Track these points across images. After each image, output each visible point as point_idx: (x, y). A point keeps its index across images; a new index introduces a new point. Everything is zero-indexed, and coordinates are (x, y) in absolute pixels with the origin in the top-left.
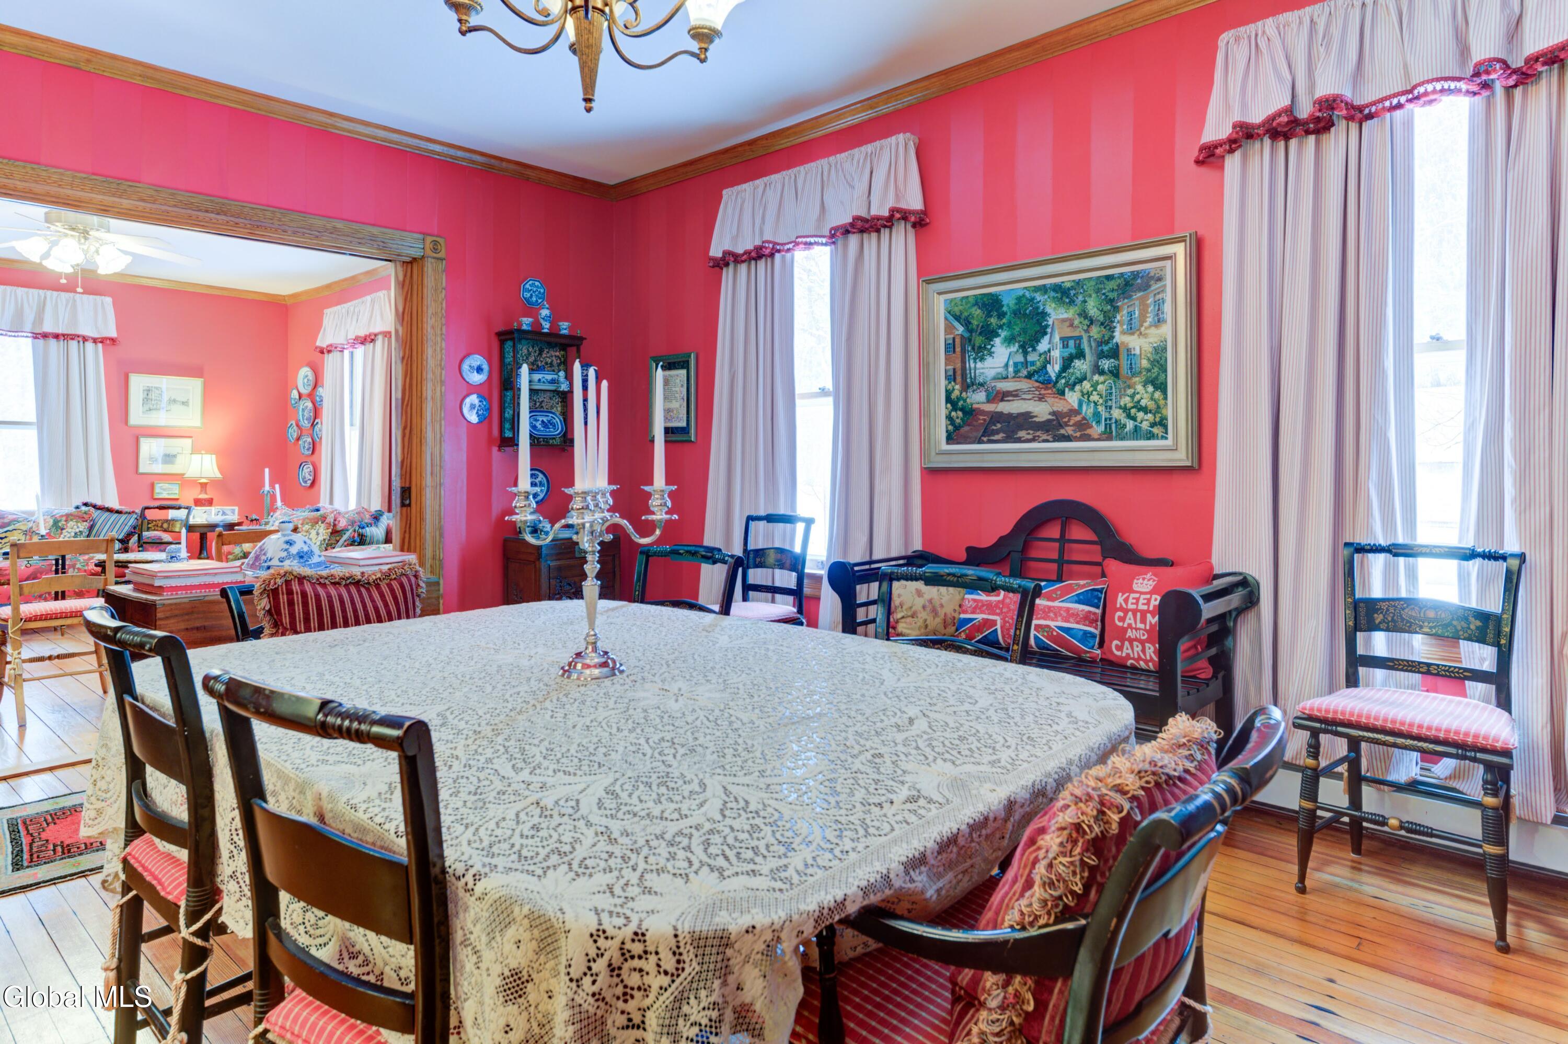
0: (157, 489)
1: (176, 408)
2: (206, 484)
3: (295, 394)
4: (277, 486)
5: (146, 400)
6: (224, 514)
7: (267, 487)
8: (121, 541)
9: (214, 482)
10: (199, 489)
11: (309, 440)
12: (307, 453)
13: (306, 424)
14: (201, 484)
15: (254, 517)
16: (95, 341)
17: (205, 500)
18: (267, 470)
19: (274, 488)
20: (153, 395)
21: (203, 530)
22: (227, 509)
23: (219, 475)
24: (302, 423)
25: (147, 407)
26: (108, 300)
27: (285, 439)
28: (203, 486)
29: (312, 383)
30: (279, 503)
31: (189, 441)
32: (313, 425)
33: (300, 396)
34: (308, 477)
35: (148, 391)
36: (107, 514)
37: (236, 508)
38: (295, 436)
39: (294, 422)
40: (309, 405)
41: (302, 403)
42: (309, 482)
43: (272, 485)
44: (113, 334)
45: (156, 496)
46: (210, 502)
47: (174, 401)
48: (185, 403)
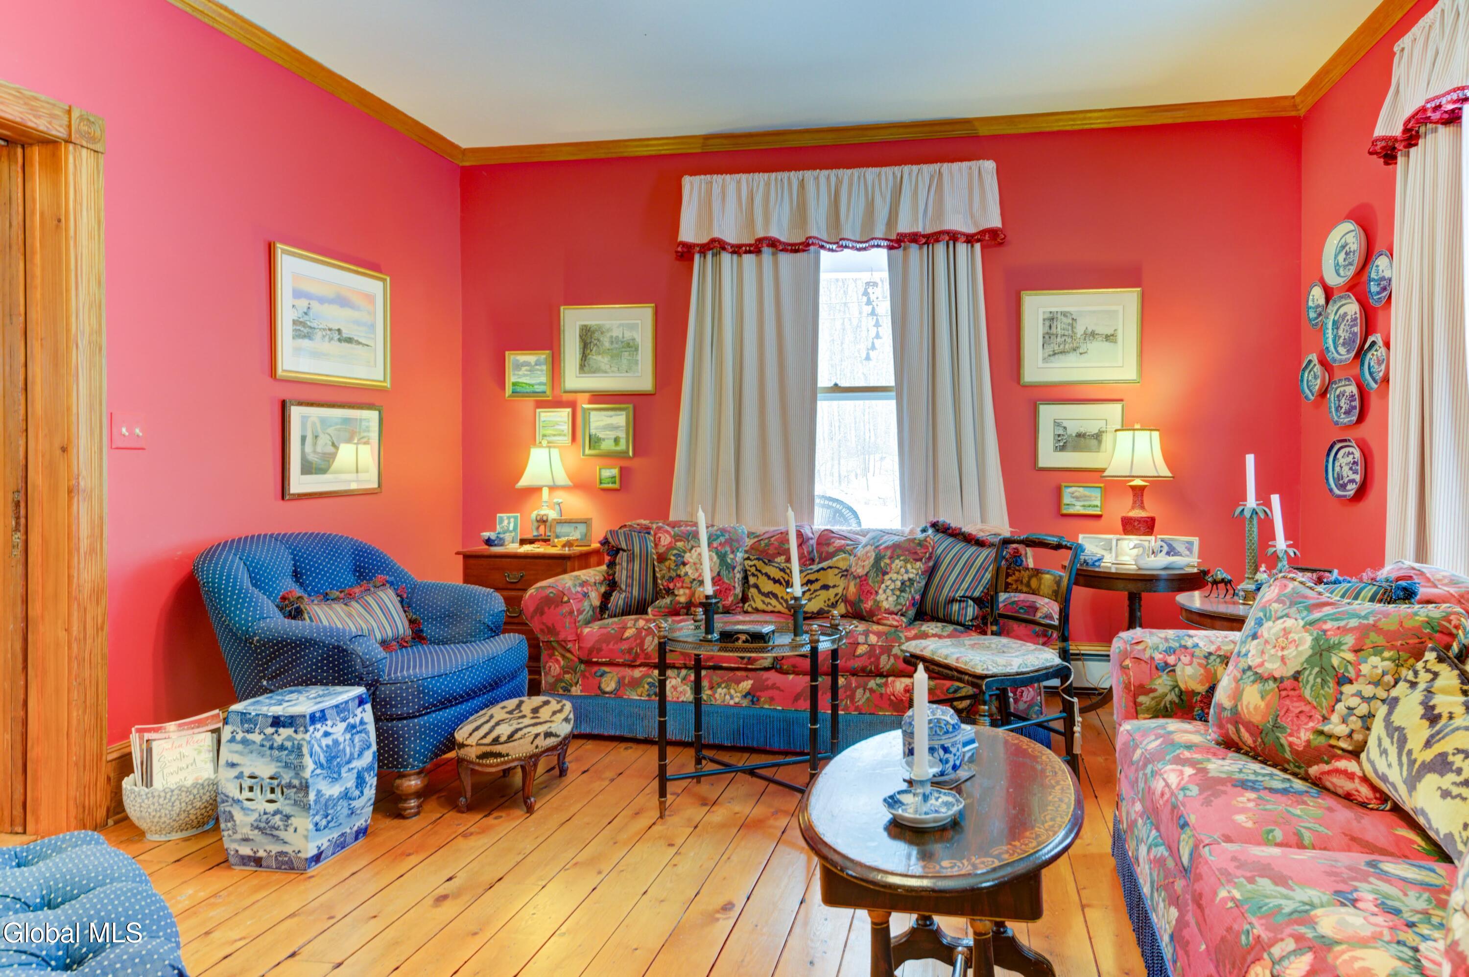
0: (1066, 499)
1: (1095, 347)
2: (1142, 489)
3: (1317, 295)
4: (1275, 499)
5: (1048, 337)
6: (1172, 551)
7: (1251, 501)
8: (977, 601)
9: (1157, 484)
10: (1129, 500)
11: (1353, 389)
12: (1345, 420)
13: (1342, 355)
14: (1134, 488)
15: (1221, 574)
16: (970, 239)
17: (1140, 520)
18: (1250, 459)
19: (1268, 503)
20: (1058, 328)
21: (1132, 587)
22: (1180, 541)
23: (1165, 472)
24: (1332, 355)
25: (1049, 350)
26: (989, 166)
27: (1297, 392)
28: (1138, 492)
29: (1356, 259)
30: (1281, 543)
31: (1118, 407)
32: (1360, 354)
33: (1329, 293)
34: (1346, 472)
35: (1051, 319)
36: (960, 545)
37: (1196, 540)
38: (1317, 385)
39: (1314, 357)
40: (1352, 308)
41: (1332, 308)
42: (1352, 489)
43: (1263, 498)
44: (995, 221)
45: (1064, 511)
46: (1148, 526)
47: (1093, 334)
48: (1110, 338)
